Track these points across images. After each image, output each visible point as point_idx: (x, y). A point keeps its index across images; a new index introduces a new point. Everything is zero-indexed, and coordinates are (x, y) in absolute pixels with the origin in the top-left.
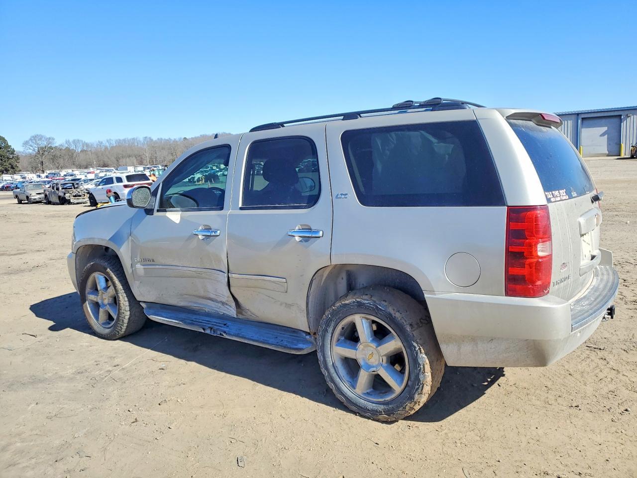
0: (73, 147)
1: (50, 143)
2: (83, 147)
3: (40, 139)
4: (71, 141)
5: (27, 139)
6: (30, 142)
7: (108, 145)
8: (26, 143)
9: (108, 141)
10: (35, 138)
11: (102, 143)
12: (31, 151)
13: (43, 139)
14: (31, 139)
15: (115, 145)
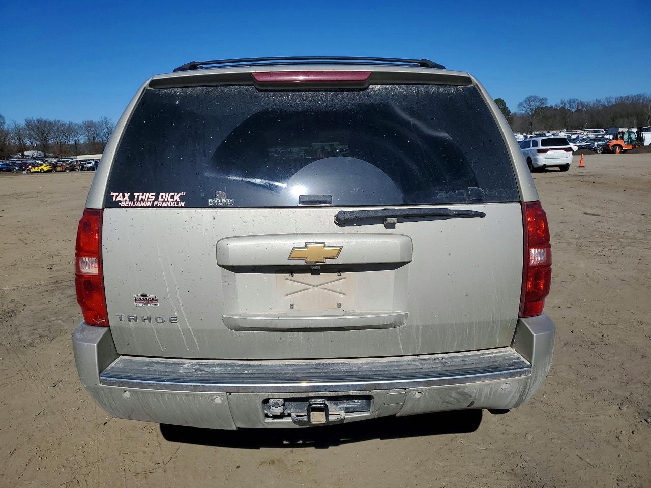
0: (567, 107)
1: (542, 104)
2: (578, 106)
3: (534, 100)
4: (566, 100)
5: (522, 100)
6: (524, 104)
7: (606, 103)
8: (520, 104)
9: (607, 99)
10: (529, 100)
11: (600, 101)
12: (524, 112)
13: (537, 100)
14: (525, 101)
15: (614, 103)
